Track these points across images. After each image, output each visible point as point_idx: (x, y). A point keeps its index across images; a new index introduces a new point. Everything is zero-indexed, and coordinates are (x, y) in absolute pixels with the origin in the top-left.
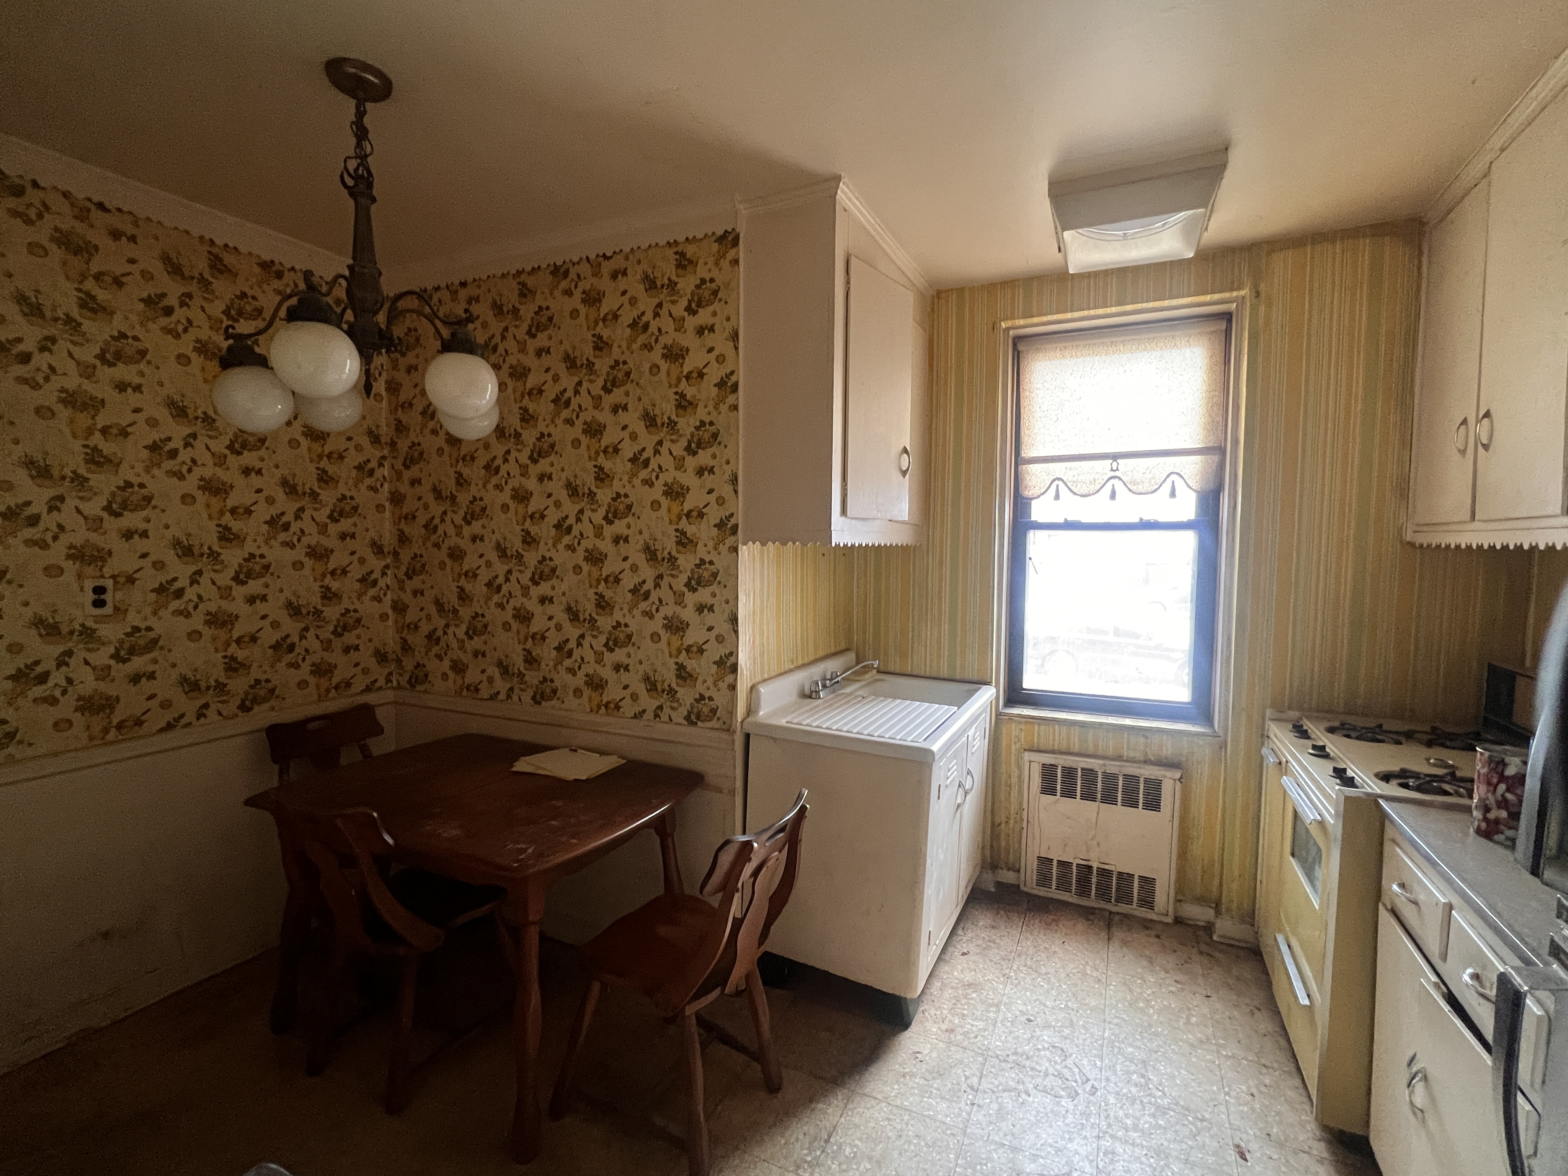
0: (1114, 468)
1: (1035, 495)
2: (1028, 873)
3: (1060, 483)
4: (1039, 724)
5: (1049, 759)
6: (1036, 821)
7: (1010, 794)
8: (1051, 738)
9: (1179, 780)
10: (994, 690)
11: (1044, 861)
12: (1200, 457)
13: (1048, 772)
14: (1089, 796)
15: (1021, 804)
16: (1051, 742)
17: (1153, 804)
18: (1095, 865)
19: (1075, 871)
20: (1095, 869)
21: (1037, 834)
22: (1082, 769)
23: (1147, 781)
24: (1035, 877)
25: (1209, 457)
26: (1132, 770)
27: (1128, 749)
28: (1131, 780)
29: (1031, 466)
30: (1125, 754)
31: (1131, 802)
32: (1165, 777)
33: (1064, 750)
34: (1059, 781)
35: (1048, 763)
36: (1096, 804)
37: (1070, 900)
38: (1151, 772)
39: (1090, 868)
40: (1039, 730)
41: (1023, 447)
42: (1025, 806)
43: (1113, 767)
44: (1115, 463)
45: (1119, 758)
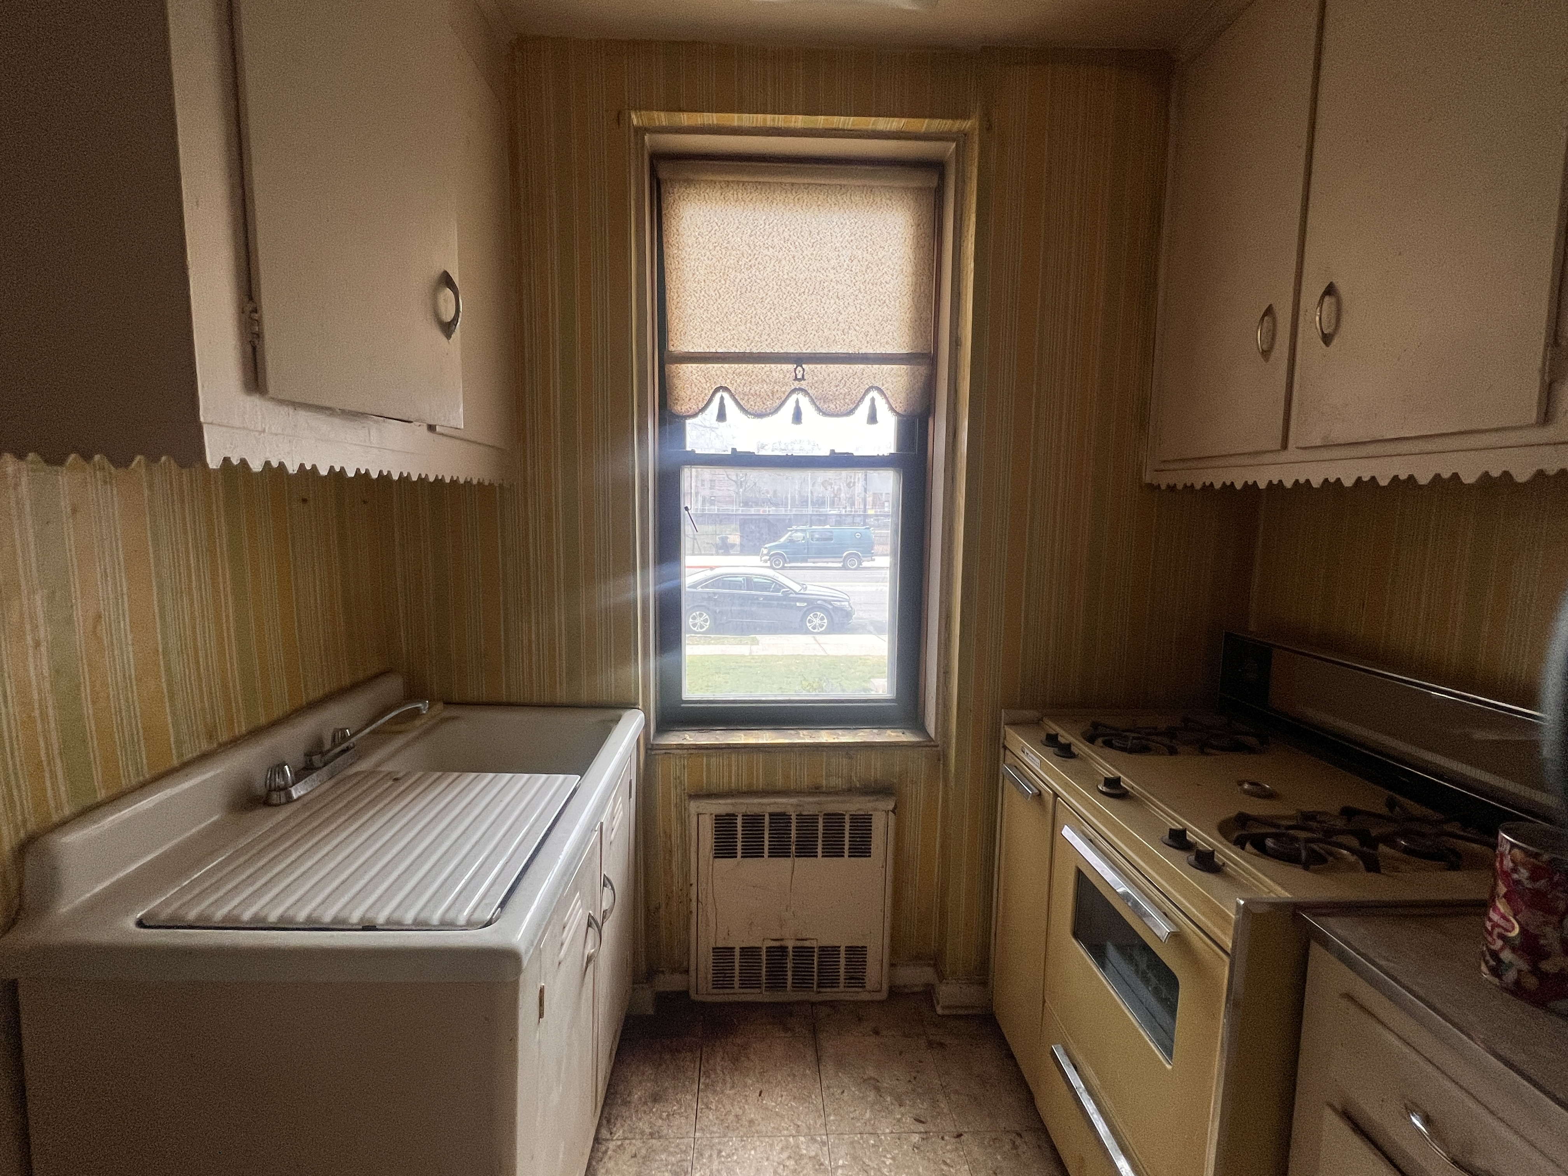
0: (799, 376)
1: (691, 412)
2: (701, 975)
3: (726, 395)
4: (708, 756)
5: (722, 806)
6: (710, 899)
7: (670, 862)
8: (726, 774)
9: (893, 811)
10: (642, 715)
11: (723, 953)
12: (905, 367)
13: (724, 824)
14: (779, 851)
15: (686, 875)
16: (726, 780)
17: (861, 849)
18: (790, 944)
19: (764, 957)
20: (790, 949)
21: (711, 917)
22: (771, 815)
23: (854, 818)
24: (710, 976)
25: (916, 368)
26: (834, 805)
27: (828, 776)
28: (834, 820)
29: (684, 366)
30: (824, 783)
31: (834, 851)
32: (875, 810)
33: (745, 789)
34: (739, 836)
35: (724, 813)
36: (789, 860)
37: (759, 999)
38: (858, 806)
39: (784, 949)
40: (708, 765)
41: (671, 335)
42: (693, 880)
43: (810, 805)
44: (799, 368)
45: (816, 790)
